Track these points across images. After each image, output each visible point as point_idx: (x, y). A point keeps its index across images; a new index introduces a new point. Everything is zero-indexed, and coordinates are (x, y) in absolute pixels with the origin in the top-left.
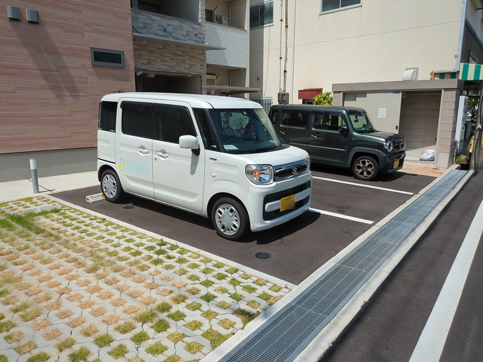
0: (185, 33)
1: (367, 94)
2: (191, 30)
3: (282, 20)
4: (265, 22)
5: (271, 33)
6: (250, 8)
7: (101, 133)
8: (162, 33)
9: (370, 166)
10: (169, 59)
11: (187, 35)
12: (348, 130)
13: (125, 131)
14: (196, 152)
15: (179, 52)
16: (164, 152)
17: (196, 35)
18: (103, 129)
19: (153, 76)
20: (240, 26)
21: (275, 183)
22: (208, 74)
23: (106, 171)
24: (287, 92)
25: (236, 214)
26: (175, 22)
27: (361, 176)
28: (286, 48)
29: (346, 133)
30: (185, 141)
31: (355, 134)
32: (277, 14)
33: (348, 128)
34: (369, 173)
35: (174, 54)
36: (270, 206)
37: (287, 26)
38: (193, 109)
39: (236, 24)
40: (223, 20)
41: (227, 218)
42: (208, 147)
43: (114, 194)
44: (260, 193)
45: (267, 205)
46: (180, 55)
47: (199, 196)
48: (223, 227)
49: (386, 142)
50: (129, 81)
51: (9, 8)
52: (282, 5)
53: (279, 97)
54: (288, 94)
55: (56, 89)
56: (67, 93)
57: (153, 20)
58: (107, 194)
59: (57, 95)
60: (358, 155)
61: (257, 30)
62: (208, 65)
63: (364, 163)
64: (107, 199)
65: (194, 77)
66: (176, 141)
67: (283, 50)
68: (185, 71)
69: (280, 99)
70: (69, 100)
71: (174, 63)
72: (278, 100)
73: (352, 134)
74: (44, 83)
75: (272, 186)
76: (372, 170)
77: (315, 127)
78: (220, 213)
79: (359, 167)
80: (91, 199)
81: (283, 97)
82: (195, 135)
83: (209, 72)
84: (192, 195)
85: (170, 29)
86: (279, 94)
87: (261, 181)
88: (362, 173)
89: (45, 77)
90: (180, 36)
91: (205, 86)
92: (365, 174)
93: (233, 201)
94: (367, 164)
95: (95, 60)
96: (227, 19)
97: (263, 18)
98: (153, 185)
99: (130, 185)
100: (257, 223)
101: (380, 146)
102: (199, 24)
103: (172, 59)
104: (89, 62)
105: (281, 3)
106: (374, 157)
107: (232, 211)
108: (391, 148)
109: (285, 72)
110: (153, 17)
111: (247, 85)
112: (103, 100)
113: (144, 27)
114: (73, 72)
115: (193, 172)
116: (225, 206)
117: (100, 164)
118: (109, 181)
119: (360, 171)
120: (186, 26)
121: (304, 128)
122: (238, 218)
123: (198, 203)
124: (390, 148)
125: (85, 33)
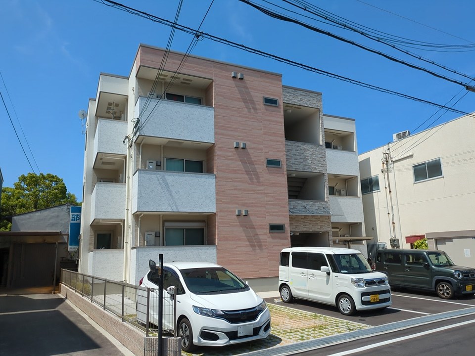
0: (317, 208)
1: (453, 240)
2: (321, 206)
3: (386, 188)
4: (374, 189)
5: (379, 197)
6: (361, 181)
7: (281, 267)
8: (303, 210)
9: (447, 289)
10: (308, 224)
11: (318, 209)
12: (428, 265)
13: (293, 266)
14: (328, 274)
15: (314, 219)
16: (313, 275)
17: (324, 208)
18: (282, 265)
19: (298, 234)
20: (355, 195)
21: (366, 288)
22: (332, 228)
23: (284, 286)
24: (397, 238)
25: (349, 302)
26: (311, 203)
27: (443, 296)
28: (392, 206)
29: (428, 267)
30: (323, 269)
31: (433, 267)
32: (382, 183)
33: (428, 263)
34: (448, 294)
35: (311, 221)
36: (364, 298)
37: (390, 192)
38: (326, 255)
39: (351, 193)
40: (342, 192)
41: (345, 305)
42: (334, 271)
43: (288, 298)
44: (359, 291)
45: (363, 297)
46: (314, 221)
47: (330, 295)
48: (344, 309)
49: (455, 272)
50: (287, 239)
51: (237, 211)
52: (385, 178)
53: (391, 242)
54: (398, 240)
55: (253, 246)
56: (257, 248)
57: (299, 203)
58: (283, 299)
59: (253, 249)
60: (438, 282)
61: (368, 195)
62: (332, 223)
63: (443, 287)
64: (284, 301)
65: (323, 233)
66: (319, 269)
67: (390, 208)
68: (318, 230)
69: (392, 244)
70: (258, 251)
71: (311, 226)
72: (391, 245)
73: (432, 267)
74: (248, 243)
75: (365, 288)
76: (450, 292)
77: (408, 263)
78: (342, 302)
79: (441, 290)
80: (276, 301)
81: (394, 242)
82: (328, 266)
83: (333, 227)
84: (327, 294)
85: (308, 207)
86: (391, 240)
87: (359, 286)
88: (443, 294)
89: (249, 240)
90: (314, 210)
91: (331, 238)
92: (445, 294)
93: (347, 296)
94: (445, 287)
95: (271, 230)
96: (345, 190)
97: (372, 186)
98: (309, 291)
99: (297, 292)
100: (359, 306)
101: (452, 275)
102: (326, 202)
103: (310, 224)
104: (268, 231)
105: (383, 176)
106: (449, 282)
107: (347, 301)
108: (461, 276)
109: (393, 223)
110: (298, 202)
111: (364, 234)
112: (282, 251)
113: (294, 208)
114: (261, 237)
115: (327, 284)
116: (344, 298)
117: (280, 283)
118: (285, 291)
119: (442, 292)
120: (318, 204)
121: (400, 265)
122: (350, 304)
123: (330, 299)
124: (459, 276)
125: (267, 217)
